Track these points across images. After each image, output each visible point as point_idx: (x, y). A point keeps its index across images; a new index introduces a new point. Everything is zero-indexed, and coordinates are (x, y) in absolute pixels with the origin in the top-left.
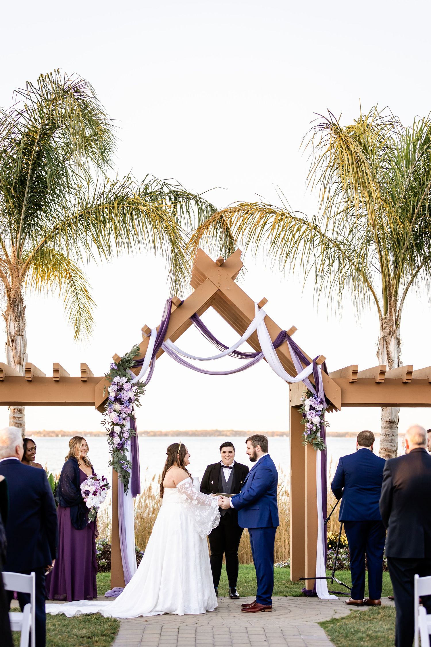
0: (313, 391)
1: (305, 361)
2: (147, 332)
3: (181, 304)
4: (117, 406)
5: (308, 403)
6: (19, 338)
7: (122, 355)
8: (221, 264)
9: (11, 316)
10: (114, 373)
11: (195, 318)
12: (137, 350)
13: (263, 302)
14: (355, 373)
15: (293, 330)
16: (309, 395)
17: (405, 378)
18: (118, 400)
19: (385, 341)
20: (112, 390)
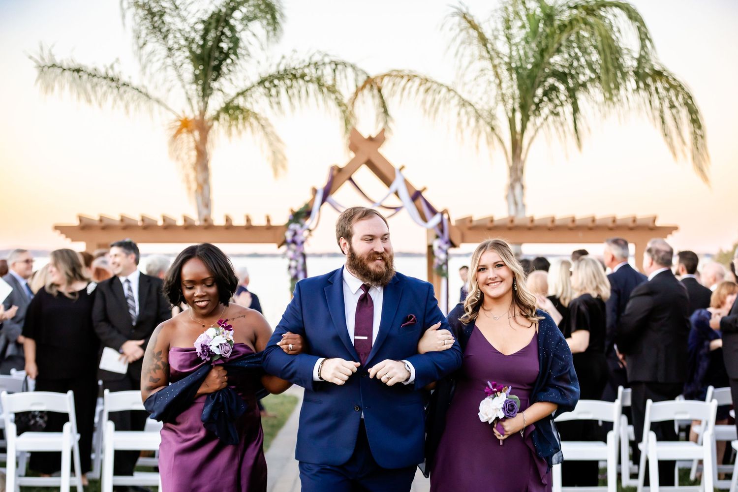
0: (439, 233)
1: (434, 212)
2: (315, 191)
3: (340, 170)
4: (293, 246)
5: (436, 244)
6: (205, 187)
7: (296, 209)
8: (371, 139)
9: (199, 168)
10: (290, 222)
11: (350, 179)
12: (307, 205)
13: (403, 167)
14: (471, 221)
15: (425, 189)
16: (437, 237)
17: (510, 225)
18: (294, 242)
19: (512, 187)
20: (289, 235)
